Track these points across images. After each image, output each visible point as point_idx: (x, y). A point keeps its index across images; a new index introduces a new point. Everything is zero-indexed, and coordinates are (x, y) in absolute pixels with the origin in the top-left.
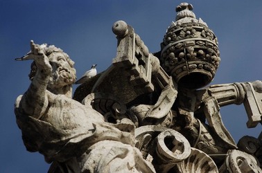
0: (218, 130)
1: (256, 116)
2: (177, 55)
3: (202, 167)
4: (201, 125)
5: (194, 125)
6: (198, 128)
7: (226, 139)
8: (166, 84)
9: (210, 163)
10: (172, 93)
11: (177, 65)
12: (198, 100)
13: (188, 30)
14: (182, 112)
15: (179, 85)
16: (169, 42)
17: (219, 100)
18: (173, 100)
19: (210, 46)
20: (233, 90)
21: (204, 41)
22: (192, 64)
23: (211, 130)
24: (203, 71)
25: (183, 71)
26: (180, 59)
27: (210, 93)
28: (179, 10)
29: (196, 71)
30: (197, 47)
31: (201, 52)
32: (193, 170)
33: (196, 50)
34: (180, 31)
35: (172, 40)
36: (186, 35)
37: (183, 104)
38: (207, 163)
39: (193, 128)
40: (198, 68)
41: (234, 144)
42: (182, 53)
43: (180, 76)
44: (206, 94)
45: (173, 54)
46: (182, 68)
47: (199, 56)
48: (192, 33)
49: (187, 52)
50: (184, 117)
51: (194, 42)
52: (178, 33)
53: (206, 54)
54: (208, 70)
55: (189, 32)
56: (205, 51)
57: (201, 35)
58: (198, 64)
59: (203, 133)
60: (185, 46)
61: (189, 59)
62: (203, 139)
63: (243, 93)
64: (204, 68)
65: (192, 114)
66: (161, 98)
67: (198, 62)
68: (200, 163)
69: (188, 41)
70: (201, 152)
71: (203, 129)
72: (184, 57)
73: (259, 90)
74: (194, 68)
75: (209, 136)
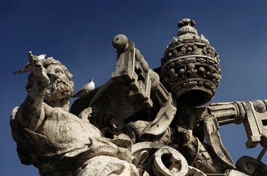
0: (217, 149)
1: (256, 137)
2: (177, 71)
4: (199, 143)
5: (193, 143)
6: (196, 147)
7: (224, 159)
8: (165, 101)
10: (171, 110)
11: (177, 81)
12: (197, 118)
13: (189, 46)
14: (180, 129)
15: (178, 102)
16: (169, 58)
17: (219, 119)
18: (172, 117)
19: (212, 64)
20: (233, 109)
21: (206, 58)
22: (192, 81)
23: (209, 149)
24: (203, 89)
25: (183, 87)
26: (180, 76)
27: (209, 111)
28: (181, 25)
29: (197, 88)
30: (198, 63)
31: (202, 69)
33: (197, 67)
34: (181, 47)
35: (172, 56)
36: (188, 51)
37: (181, 121)
39: (191, 146)
40: (198, 85)
41: (232, 163)
42: (182, 70)
43: (180, 93)
44: (205, 113)
45: (173, 70)
46: (182, 85)
47: (200, 73)
48: (193, 50)
49: (188, 68)
50: (183, 134)
51: (195, 59)
52: (179, 49)
53: (207, 72)
54: (208, 87)
55: (190, 49)
56: (207, 69)
57: (203, 52)
58: (198, 82)
59: (201, 151)
60: (186, 63)
61: (189, 75)
62: (201, 158)
63: (243, 112)
64: (204, 85)
65: (191, 132)
66: (159, 114)
67: (199, 79)
69: (188, 57)
70: (198, 171)
71: (201, 147)
72: (184, 73)
73: (259, 110)
74: (194, 85)
75: (207, 155)
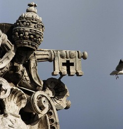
0: (34, 76)
1: (57, 72)
2: (19, 34)
3: (18, 97)
4: (25, 71)
5: (21, 71)
6: (23, 73)
7: (37, 82)
8: (9, 49)
9: (23, 96)
10: (12, 54)
11: (18, 40)
12: (27, 58)
13: (28, 22)
14: (15, 64)
15: (17, 51)
16: (17, 26)
17: (38, 60)
18: (11, 58)
19: (38, 34)
20: (48, 55)
21: (35, 31)
22: (25, 42)
25: (20, 43)
26: (20, 37)
29: (27, 46)
30: (30, 33)
31: (32, 36)
32: (13, 98)
33: (29, 35)
34: (24, 21)
35: (19, 25)
36: (27, 25)
37: (17, 60)
38: (21, 95)
39: (20, 73)
40: (29, 44)
42: (22, 35)
43: (19, 46)
44: (32, 55)
45: (17, 33)
47: (30, 38)
48: (30, 25)
49: (25, 35)
50: (16, 67)
51: (29, 30)
53: (35, 38)
56: (35, 36)
57: (35, 26)
58: (28, 42)
59: (25, 76)
60: (24, 31)
61: (24, 39)
62: (25, 79)
63: (53, 57)
64: (32, 45)
65: (21, 65)
66: (4, 57)
67: (29, 41)
68: (18, 95)
69: (27, 29)
71: (26, 74)
72: (23, 37)
73: (62, 57)
74: (26, 44)
75: (28, 78)
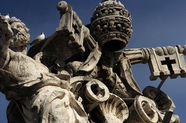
0: (129, 81)
1: (157, 72)
2: (102, 27)
3: (117, 107)
4: (117, 77)
5: (113, 77)
6: (115, 80)
7: (134, 88)
8: (93, 48)
9: (122, 105)
10: (98, 54)
11: (102, 34)
13: (110, 9)
14: (104, 67)
15: (103, 48)
16: (96, 17)
17: (131, 60)
18: (98, 59)
19: (126, 22)
20: (141, 53)
21: (122, 18)
22: (112, 34)
23: (124, 81)
24: (120, 39)
25: (106, 38)
26: (104, 30)
27: (124, 55)
29: (115, 38)
30: (116, 21)
31: (119, 25)
32: (110, 109)
33: (116, 24)
34: (105, 10)
35: (99, 16)
36: (109, 13)
37: (105, 62)
38: (120, 104)
39: (111, 79)
40: (117, 36)
41: (140, 91)
42: (106, 26)
43: (104, 42)
44: (121, 56)
45: (99, 26)
46: (105, 36)
47: (118, 28)
48: (113, 12)
49: (110, 25)
50: (106, 71)
51: (114, 18)
52: (103, 11)
53: (122, 27)
54: (124, 38)
55: (111, 11)
56: (123, 25)
57: (120, 13)
58: (116, 34)
59: (118, 83)
60: (108, 21)
61: (110, 30)
62: (119, 87)
63: (148, 55)
64: (121, 37)
65: (111, 69)
66: (90, 57)
67: (117, 32)
68: (116, 104)
69: (110, 17)
70: (117, 96)
71: (119, 80)
72: (107, 28)
73: (159, 54)
74: (113, 37)
75: (122, 85)
